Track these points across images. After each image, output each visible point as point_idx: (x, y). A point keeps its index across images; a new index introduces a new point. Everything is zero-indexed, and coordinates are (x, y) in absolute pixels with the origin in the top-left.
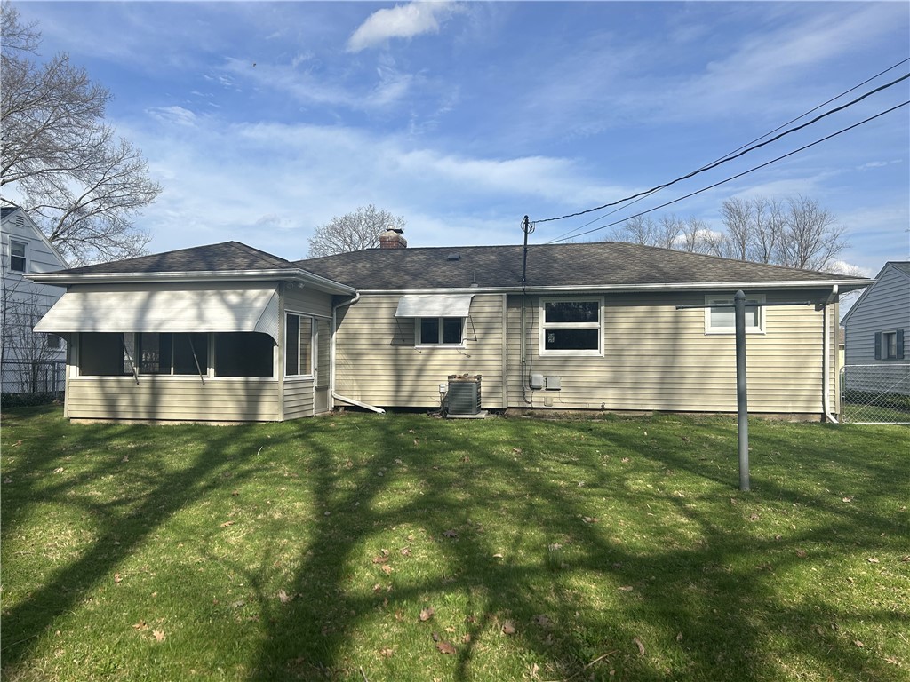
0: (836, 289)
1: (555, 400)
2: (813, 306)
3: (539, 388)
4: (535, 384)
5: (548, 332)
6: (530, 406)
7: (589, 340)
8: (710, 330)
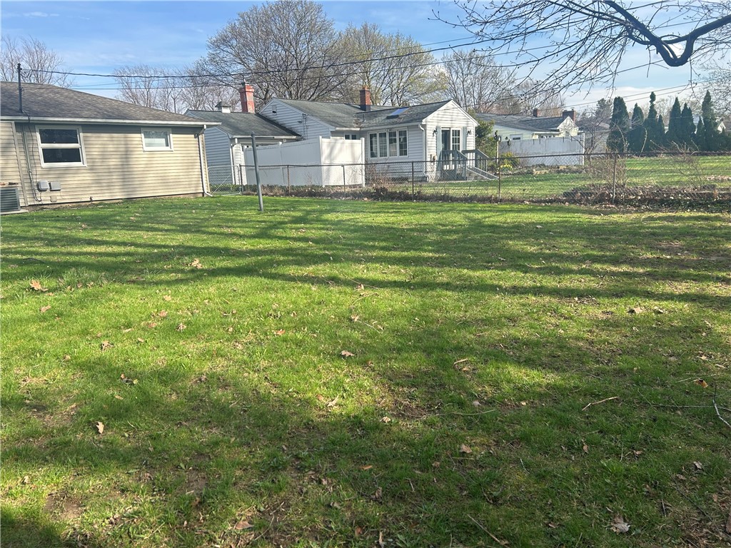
0: (205, 127)
1: (58, 198)
2: (193, 136)
3: (45, 190)
4: (42, 188)
5: (44, 150)
6: (40, 203)
7: (74, 156)
8: (146, 149)
